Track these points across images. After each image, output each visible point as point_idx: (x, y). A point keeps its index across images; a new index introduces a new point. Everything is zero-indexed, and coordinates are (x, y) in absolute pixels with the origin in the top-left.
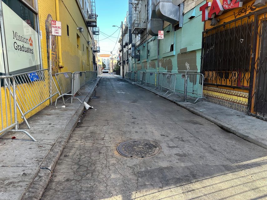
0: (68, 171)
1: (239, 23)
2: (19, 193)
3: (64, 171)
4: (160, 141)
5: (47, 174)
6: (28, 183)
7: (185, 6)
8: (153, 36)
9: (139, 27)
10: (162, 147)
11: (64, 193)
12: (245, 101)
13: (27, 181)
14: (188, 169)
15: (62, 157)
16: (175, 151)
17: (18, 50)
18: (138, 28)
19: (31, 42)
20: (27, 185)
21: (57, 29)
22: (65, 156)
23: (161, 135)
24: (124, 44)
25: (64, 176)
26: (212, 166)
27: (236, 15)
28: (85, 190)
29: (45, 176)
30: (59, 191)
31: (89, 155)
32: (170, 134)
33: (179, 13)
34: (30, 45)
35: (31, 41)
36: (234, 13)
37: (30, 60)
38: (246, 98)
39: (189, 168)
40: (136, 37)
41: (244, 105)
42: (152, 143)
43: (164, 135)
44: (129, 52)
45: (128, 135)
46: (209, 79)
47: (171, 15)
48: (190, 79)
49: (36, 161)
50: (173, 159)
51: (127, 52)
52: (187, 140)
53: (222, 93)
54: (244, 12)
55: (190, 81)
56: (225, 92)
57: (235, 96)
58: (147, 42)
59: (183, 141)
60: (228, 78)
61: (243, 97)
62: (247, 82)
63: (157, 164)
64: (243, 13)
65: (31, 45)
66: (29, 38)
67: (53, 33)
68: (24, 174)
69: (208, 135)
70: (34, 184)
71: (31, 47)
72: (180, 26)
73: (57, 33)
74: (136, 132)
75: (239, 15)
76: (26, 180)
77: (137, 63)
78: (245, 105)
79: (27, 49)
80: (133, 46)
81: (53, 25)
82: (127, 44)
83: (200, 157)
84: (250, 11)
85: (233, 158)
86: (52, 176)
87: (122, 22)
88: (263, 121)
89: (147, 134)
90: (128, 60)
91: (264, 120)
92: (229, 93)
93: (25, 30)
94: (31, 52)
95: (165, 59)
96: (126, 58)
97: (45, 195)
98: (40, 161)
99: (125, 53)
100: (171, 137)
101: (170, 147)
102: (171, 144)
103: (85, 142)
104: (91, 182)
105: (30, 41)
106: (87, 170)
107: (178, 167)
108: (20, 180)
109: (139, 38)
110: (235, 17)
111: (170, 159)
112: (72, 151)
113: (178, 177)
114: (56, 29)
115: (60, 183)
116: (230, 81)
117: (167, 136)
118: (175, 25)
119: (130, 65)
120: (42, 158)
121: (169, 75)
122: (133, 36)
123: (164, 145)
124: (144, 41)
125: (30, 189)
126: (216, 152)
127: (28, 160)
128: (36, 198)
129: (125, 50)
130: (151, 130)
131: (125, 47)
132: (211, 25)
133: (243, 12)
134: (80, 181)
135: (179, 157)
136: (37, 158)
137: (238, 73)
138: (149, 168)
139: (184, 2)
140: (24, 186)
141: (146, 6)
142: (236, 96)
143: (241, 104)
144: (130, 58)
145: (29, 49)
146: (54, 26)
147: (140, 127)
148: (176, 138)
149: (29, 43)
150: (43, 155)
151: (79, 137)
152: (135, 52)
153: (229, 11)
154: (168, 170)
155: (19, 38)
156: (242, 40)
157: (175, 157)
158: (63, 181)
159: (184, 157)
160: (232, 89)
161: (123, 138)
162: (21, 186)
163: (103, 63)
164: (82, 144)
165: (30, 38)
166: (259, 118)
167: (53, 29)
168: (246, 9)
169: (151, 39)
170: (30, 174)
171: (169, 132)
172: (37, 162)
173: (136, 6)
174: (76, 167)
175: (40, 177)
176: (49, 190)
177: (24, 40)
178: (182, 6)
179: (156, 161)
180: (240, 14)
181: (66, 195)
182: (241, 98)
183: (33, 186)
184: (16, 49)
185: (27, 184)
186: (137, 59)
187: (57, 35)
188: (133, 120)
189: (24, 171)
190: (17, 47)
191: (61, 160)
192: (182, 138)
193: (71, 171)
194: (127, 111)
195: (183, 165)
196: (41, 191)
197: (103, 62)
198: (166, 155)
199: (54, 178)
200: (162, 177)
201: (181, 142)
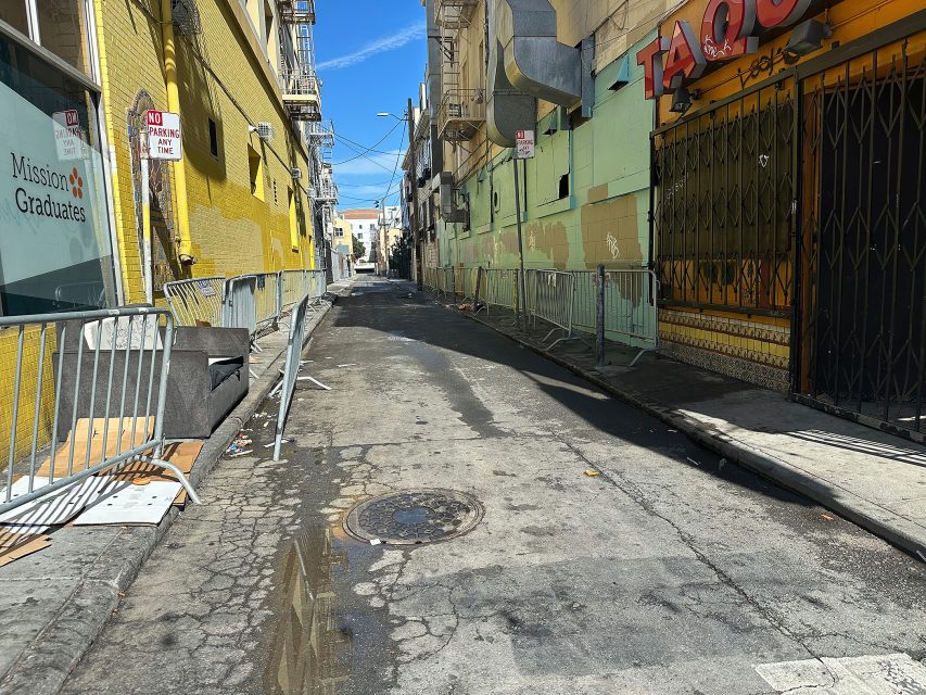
0: (173, 591)
1: (751, 105)
2: (5, 655)
3: (161, 589)
4: (484, 492)
5: (104, 601)
6: (38, 627)
7: (598, 48)
8: (506, 147)
9: (463, 118)
10: (488, 509)
11: (149, 652)
12: (782, 353)
13: (36, 622)
14: (549, 572)
15: (159, 551)
16: (524, 519)
17: (32, 212)
18: (459, 122)
19: (76, 185)
20: (35, 633)
21: (165, 138)
22: (171, 547)
23: (496, 473)
24: (419, 175)
25: (158, 606)
26: (626, 562)
27: (745, 77)
28: (216, 643)
29: (97, 608)
30: (134, 648)
31: (248, 543)
32: (522, 467)
33: (578, 69)
34: (75, 196)
35: (76, 181)
36: (739, 71)
37: (74, 241)
38: (785, 344)
39: (555, 569)
40: (455, 150)
41: (781, 368)
42: (458, 499)
43: (504, 474)
44: (435, 200)
45: (386, 478)
46: (676, 285)
47: (555, 80)
48: (623, 285)
49: (75, 562)
50: (512, 541)
51: (431, 198)
52: (575, 486)
53: (717, 331)
54: (767, 68)
55: (623, 296)
56: (724, 329)
57: (756, 338)
58: (489, 167)
59: (559, 488)
60: (731, 283)
61: (777, 343)
62: (786, 294)
63: (456, 560)
64: (763, 70)
65: (78, 193)
66: (68, 173)
67: (154, 154)
68: (30, 600)
69: (646, 469)
70: (57, 628)
71: (76, 202)
72: (583, 116)
73: (166, 151)
74: (417, 466)
75: (754, 77)
76: (33, 618)
77: (460, 237)
78: (785, 369)
79: (62, 209)
80: (448, 180)
81: (153, 126)
82: (427, 175)
83: (600, 535)
84: (782, 65)
85: (705, 535)
86: (120, 606)
87: (410, 100)
88: (832, 418)
89: (449, 470)
90: (433, 227)
91: (836, 415)
92: (736, 331)
93: (60, 143)
94: (78, 216)
95: (545, 223)
96: (428, 222)
97: (88, 661)
98: (86, 563)
99: (424, 204)
100: (524, 477)
101: (515, 508)
102: (520, 498)
103: (245, 503)
104: (239, 621)
105: (72, 183)
106: (235, 585)
107: (518, 569)
108: (14, 619)
109: (466, 155)
110: (743, 85)
111: (502, 545)
112: (198, 532)
113: (512, 596)
114: (162, 138)
115: (141, 625)
116: (736, 291)
117: (514, 475)
118: (570, 111)
119: (442, 243)
120: (96, 555)
121: (555, 278)
122: (448, 146)
123: (494, 505)
124: (482, 163)
125: (43, 644)
126: (656, 519)
127: (48, 559)
128: (57, 668)
129: (423, 194)
130: (466, 458)
131: (422, 183)
132: (672, 110)
133: (764, 66)
134: (204, 620)
135: (531, 538)
136: (78, 553)
137: (757, 264)
138: (428, 575)
139: (594, 35)
140: (25, 636)
141: (481, 46)
142: (759, 339)
143: (772, 366)
144: (440, 222)
145: (70, 206)
146: (158, 127)
147: (433, 451)
148: (541, 479)
149: (70, 187)
150: (100, 545)
151: (227, 488)
152: (454, 202)
153: (724, 65)
154: (484, 578)
155: (33, 175)
156: (763, 158)
157: (518, 539)
158: (153, 619)
159: (547, 538)
160: (745, 317)
161: (369, 486)
162: (16, 636)
163: (354, 240)
164: (233, 508)
165: (75, 170)
166: (823, 411)
167: (154, 140)
168: (772, 59)
169: (502, 156)
170: (49, 600)
171: (524, 461)
172: (75, 565)
173: (452, 47)
174: (203, 577)
175: (79, 608)
176: (103, 647)
177: (51, 179)
178: (587, 46)
179: (456, 551)
180: (755, 73)
181: (154, 659)
182: (773, 346)
183: (52, 635)
184: (25, 211)
185: (35, 631)
186: (460, 225)
187: (167, 156)
188: (418, 429)
189: (30, 591)
190: (25, 203)
191: (157, 557)
192: (558, 479)
193: (182, 589)
194: (406, 399)
195: (536, 559)
196: (78, 648)
197: (356, 236)
198: (494, 534)
199: (123, 612)
200: (462, 600)
201: (551, 491)
